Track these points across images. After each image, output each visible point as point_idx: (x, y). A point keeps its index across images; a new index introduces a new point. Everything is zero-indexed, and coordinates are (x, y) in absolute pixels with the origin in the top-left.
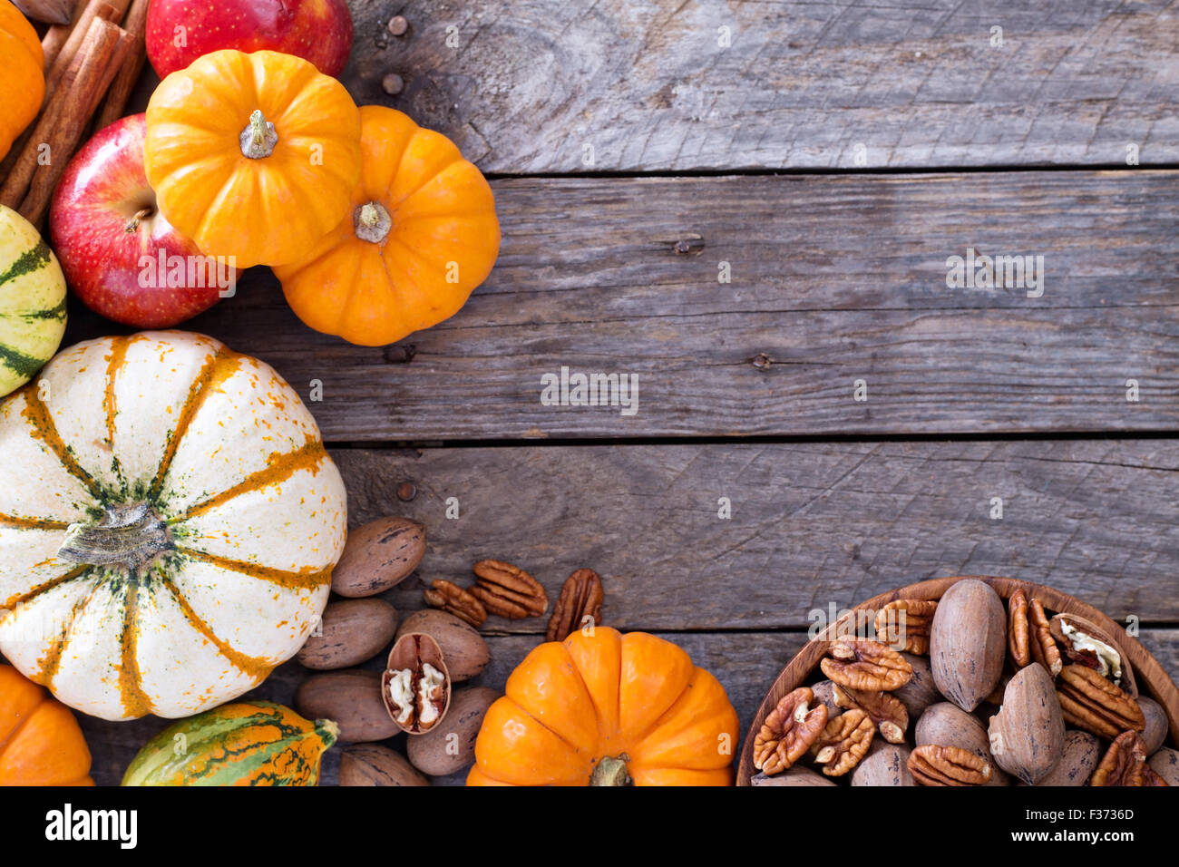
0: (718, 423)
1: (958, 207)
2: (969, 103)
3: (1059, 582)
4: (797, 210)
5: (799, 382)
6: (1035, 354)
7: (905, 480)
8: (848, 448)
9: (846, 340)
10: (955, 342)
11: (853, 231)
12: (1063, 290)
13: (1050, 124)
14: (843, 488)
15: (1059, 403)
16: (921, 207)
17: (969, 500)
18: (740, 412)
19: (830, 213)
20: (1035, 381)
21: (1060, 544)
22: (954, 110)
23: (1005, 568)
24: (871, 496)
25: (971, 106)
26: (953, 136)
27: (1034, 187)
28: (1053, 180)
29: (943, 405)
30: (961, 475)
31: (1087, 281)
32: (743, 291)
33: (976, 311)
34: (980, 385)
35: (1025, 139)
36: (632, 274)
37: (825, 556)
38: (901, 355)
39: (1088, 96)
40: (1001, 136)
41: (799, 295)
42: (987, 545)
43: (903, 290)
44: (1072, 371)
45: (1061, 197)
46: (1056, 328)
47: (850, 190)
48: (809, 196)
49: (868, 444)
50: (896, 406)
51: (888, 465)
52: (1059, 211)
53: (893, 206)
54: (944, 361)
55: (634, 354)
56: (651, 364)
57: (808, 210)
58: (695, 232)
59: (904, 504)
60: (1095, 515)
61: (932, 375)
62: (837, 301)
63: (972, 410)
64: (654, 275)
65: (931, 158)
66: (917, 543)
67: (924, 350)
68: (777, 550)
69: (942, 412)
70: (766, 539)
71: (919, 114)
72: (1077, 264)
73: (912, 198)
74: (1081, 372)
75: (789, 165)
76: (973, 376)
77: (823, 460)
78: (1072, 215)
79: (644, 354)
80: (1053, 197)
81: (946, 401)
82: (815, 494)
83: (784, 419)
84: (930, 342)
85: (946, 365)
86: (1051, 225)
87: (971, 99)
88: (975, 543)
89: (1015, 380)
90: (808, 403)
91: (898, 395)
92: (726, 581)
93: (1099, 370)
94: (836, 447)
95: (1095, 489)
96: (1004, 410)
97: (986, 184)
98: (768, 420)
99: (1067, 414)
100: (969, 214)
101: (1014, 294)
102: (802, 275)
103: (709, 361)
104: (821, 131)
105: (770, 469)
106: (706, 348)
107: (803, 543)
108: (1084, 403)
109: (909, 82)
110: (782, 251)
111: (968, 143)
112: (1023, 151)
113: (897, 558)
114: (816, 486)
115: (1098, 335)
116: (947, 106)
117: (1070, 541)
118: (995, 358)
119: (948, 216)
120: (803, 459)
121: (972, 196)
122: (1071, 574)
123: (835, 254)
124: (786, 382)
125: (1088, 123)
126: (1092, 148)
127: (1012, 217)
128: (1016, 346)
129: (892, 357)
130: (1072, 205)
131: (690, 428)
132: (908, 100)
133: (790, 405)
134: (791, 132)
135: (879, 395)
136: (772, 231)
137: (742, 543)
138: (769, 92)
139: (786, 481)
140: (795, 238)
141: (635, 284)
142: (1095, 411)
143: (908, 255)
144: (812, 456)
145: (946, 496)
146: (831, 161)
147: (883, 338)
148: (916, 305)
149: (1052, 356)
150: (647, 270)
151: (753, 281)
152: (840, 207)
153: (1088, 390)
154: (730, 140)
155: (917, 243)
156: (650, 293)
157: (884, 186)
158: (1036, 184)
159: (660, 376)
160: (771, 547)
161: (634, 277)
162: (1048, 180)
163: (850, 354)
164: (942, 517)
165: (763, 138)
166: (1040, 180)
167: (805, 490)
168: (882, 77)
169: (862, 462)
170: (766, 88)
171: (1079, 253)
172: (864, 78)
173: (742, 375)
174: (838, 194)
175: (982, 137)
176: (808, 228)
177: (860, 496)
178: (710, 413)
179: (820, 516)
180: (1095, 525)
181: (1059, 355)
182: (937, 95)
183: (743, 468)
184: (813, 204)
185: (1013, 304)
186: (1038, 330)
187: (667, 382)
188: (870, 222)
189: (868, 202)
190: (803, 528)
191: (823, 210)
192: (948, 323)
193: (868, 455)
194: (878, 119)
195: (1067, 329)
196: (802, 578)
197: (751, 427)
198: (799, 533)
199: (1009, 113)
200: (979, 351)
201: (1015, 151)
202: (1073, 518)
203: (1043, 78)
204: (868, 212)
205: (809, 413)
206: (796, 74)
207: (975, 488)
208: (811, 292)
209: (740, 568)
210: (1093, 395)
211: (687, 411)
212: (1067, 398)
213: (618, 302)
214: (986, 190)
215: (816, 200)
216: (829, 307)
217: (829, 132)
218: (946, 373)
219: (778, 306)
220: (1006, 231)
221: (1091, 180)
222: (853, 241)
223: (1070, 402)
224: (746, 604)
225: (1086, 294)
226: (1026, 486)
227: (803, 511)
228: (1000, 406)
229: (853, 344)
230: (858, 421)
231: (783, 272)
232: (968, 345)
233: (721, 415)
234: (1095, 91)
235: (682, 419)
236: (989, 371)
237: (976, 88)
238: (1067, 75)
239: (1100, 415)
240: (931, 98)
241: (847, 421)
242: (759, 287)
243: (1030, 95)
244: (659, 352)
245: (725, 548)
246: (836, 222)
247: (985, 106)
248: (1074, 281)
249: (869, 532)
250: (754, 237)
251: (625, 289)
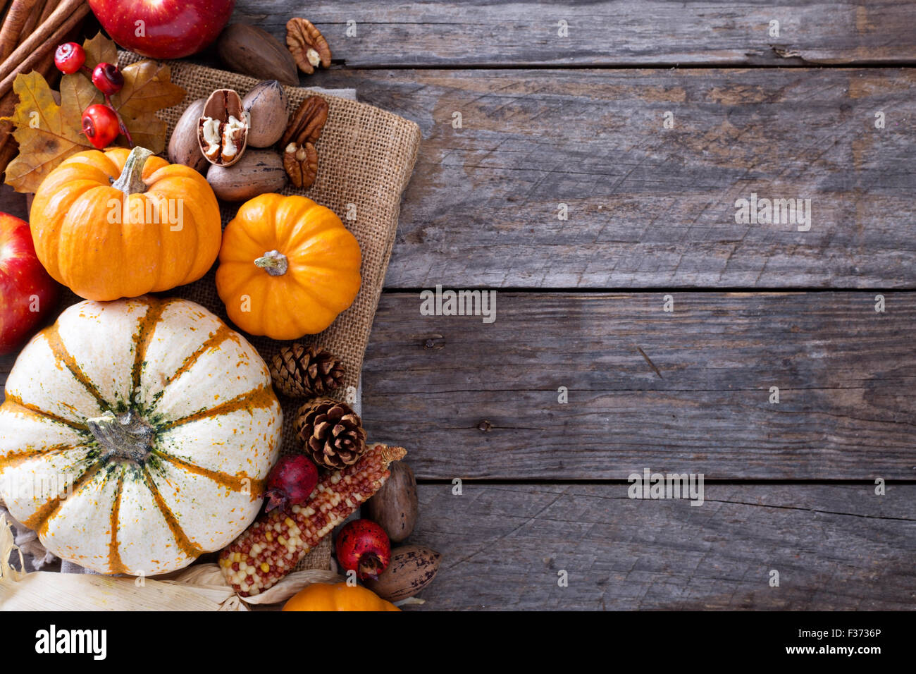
0: (453, 470)
1: (627, 317)
2: (637, 242)
3: (696, 586)
4: (512, 318)
5: (511, 441)
6: (681, 424)
7: (588, 511)
8: (547, 488)
9: (546, 412)
10: (623, 414)
11: (552, 334)
12: (701, 377)
13: (694, 259)
14: (543, 518)
15: (698, 458)
16: (601, 317)
17: (633, 527)
18: (469, 463)
19: (536, 320)
20: (680, 443)
21: (698, 560)
22: (625, 248)
23: (658, 576)
24: (563, 524)
25: (638, 245)
26: (625, 266)
27: (682, 304)
28: (696, 299)
29: (615, 459)
30: (627, 509)
31: (719, 371)
32: (473, 376)
33: (640, 392)
34: (641, 445)
35: (676, 269)
36: (393, 362)
37: (529, 566)
38: (585, 422)
39: (721, 239)
40: (659, 267)
41: (512, 379)
42: (646, 560)
43: (587, 375)
44: (707, 436)
45: (701, 311)
46: (697, 405)
47: (550, 304)
48: (520, 308)
49: (561, 486)
50: (581, 459)
51: (576, 502)
52: (699, 321)
53: (581, 316)
54: (616, 428)
55: (393, 419)
56: (405, 427)
57: (520, 318)
58: (439, 333)
59: (587, 530)
60: (723, 539)
61: (608, 438)
62: (540, 384)
63: (635, 463)
64: (408, 364)
65: (608, 282)
66: (595, 558)
67: (602, 419)
68: (496, 562)
69: (613, 464)
70: (487, 554)
71: (600, 250)
72: (711, 359)
73: (595, 310)
74: (714, 436)
75: (506, 285)
76: (637, 438)
77: (529, 497)
78: (709, 324)
79: (401, 420)
80: (696, 310)
81: (617, 457)
82: (522, 522)
83: (500, 468)
84: (606, 414)
85: (617, 431)
86: (694, 331)
87: (638, 240)
88: (637, 558)
89: (667, 442)
90: (518, 456)
91: (582, 451)
92: (458, 583)
93: (727, 436)
94: (538, 488)
95: (724, 520)
96: (659, 463)
97: (647, 301)
98: (489, 468)
99: (704, 467)
100: (635, 322)
101: (667, 380)
102: (516, 365)
103: (447, 426)
104: (531, 261)
105: (490, 503)
106: (445, 416)
107: (513, 557)
108: (715, 459)
109: (593, 227)
110: (501, 347)
111: (635, 271)
112: (675, 278)
113: (581, 568)
114: (523, 516)
115: (726, 411)
116: (620, 245)
117: (705, 557)
118: (652, 426)
119: (620, 324)
120: (514, 497)
121: (637, 309)
122: (705, 581)
123: (538, 350)
124: (502, 441)
125: (721, 258)
126: (723, 276)
127: (667, 325)
128: (667, 418)
129: (579, 424)
130: (709, 317)
131: (433, 474)
132: (592, 239)
133: (506, 458)
134: (508, 261)
135: (570, 451)
136: (494, 332)
137: (470, 557)
138: (493, 233)
139: (502, 512)
140: (510, 338)
141: (395, 370)
142: (723, 464)
143: (591, 351)
144: (520, 494)
145: (616, 524)
146: (536, 283)
147: (572, 410)
148: (597, 387)
149: (694, 425)
150: (404, 360)
151: (480, 368)
152: (542, 316)
153: (719, 450)
154: (464, 267)
155: (597, 343)
156: (406, 377)
157: (574, 301)
158: (684, 301)
159: (412, 436)
160: (490, 559)
161: (394, 365)
162: (692, 299)
163: (548, 422)
164: (614, 540)
165: (488, 266)
166: (686, 299)
167: (515, 519)
168: (574, 223)
169: (557, 499)
170: (491, 230)
171: (713, 351)
172: (561, 224)
173: (470, 436)
174: (542, 307)
175: (645, 267)
176: (520, 330)
177: (555, 523)
178: (447, 463)
179: (526, 538)
180: (723, 546)
181: (698, 424)
182: (614, 236)
183: (470, 503)
184: (523, 314)
185: (666, 388)
186: (683, 407)
187: (417, 440)
188: (565, 327)
189: (562, 313)
190: (513, 546)
191: (531, 318)
192: (619, 400)
193: (561, 494)
194: (570, 253)
195: (705, 406)
196: (512, 582)
197: (477, 473)
198: (511, 550)
199: (665, 250)
200: (641, 420)
201: (669, 278)
202: (708, 540)
203: (690, 225)
204: (563, 319)
205: (518, 463)
206: (513, 221)
207: (637, 518)
208: (521, 377)
209: (469, 574)
210: (723, 453)
211: (431, 461)
212: (703, 455)
213: (383, 382)
214: (647, 305)
215: (525, 311)
216: (533, 388)
217: (536, 262)
218: (618, 436)
219: (497, 386)
220: (662, 335)
221: (723, 299)
222: (552, 340)
223: (706, 458)
224: (472, 599)
225: (718, 381)
226: (674, 518)
227: (514, 534)
228: (656, 460)
229: (551, 415)
230: (554, 470)
231: (501, 362)
232: (633, 416)
233: (455, 464)
234: (727, 235)
235: (427, 467)
236: (648, 435)
237: (641, 232)
238: (706, 223)
239: (727, 468)
240: (609, 239)
241: (546, 469)
242: (484, 373)
243: (680, 238)
244: (412, 419)
245: (458, 559)
246: (540, 327)
247: (647, 244)
248: (710, 371)
249: (561, 549)
250: (480, 337)
251: (388, 373)
